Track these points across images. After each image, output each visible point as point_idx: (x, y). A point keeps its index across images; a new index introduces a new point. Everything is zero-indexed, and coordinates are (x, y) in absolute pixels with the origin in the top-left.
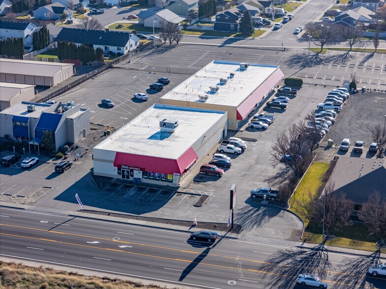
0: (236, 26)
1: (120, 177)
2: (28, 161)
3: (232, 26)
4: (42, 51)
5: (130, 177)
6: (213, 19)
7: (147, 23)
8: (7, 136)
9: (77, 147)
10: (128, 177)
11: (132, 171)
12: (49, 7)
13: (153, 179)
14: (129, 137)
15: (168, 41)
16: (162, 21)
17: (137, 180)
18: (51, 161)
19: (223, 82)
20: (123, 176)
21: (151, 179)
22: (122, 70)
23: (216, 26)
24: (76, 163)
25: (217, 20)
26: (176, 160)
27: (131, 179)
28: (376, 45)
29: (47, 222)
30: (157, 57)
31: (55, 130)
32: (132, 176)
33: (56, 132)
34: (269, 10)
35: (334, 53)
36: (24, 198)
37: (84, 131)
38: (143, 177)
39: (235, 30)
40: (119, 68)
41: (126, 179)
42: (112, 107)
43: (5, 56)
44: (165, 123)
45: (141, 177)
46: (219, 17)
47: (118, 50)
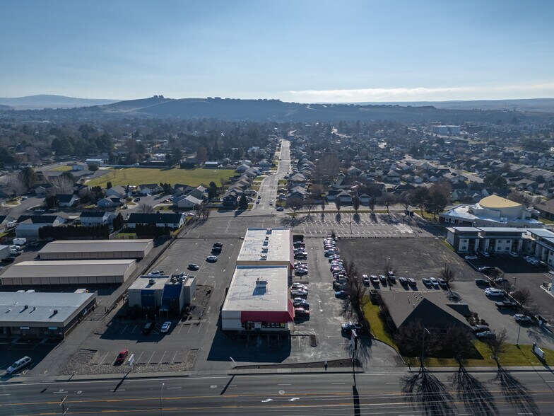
1: (244, 329)
2: (166, 327)
3: (235, 203)
4: (120, 230)
5: (252, 328)
7: (180, 204)
8: (136, 306)
9: (194, 307)
10: (250, 328)
11: (253, 324)
12: (108, 199)
14: (238, 295)
15: (202, 216)
16: (189, 202)
17: (258, 330)
18: (180, 322)
19: (266, 244)
20: (246, 328)
21: (268, 327)
22: (185, 240)
23: (224, 204)
24: (202, 321)
25: (224, 200)
26: (287, 312)
28: (323, 208)
29: (216, 386)
30: (200, 228)
31: (179, 297)
32: (254, 327)
33: (180, 299)
35: (302, 215)
36: (183, 364)
38: (262, 327)
39: (237, 206)
40: (182, 238)
41: (248, 330)
42: (197, 269)
43: (95, 237)
47: (174, 225)
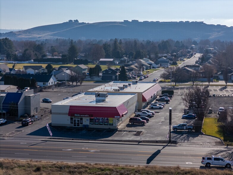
0: (116, 76)
1: (72, 125)
3: (114, 77)
5: (80, 124)
6: (101, 74)
11: (82, 119)
13: (98, 124)
17: (86, 127)
18: (16, 122)
21: (96, 124)
22: (50, 92)
23: (103, 77)
24: (36, 122)
25: (103, 74)
26: (115, 108)
27: (81, 126)
31: (18, 103)
32: (82, 124)
33: (19, 104)
34: (133, 73)
37: (37, 108)
38: (90, 124)
40: (47, 91)
41: (77, 126)
42: (50, 102)
44: (99, 94)
45: (89, 124)
46: (104, 72)
47: (44, 84)
